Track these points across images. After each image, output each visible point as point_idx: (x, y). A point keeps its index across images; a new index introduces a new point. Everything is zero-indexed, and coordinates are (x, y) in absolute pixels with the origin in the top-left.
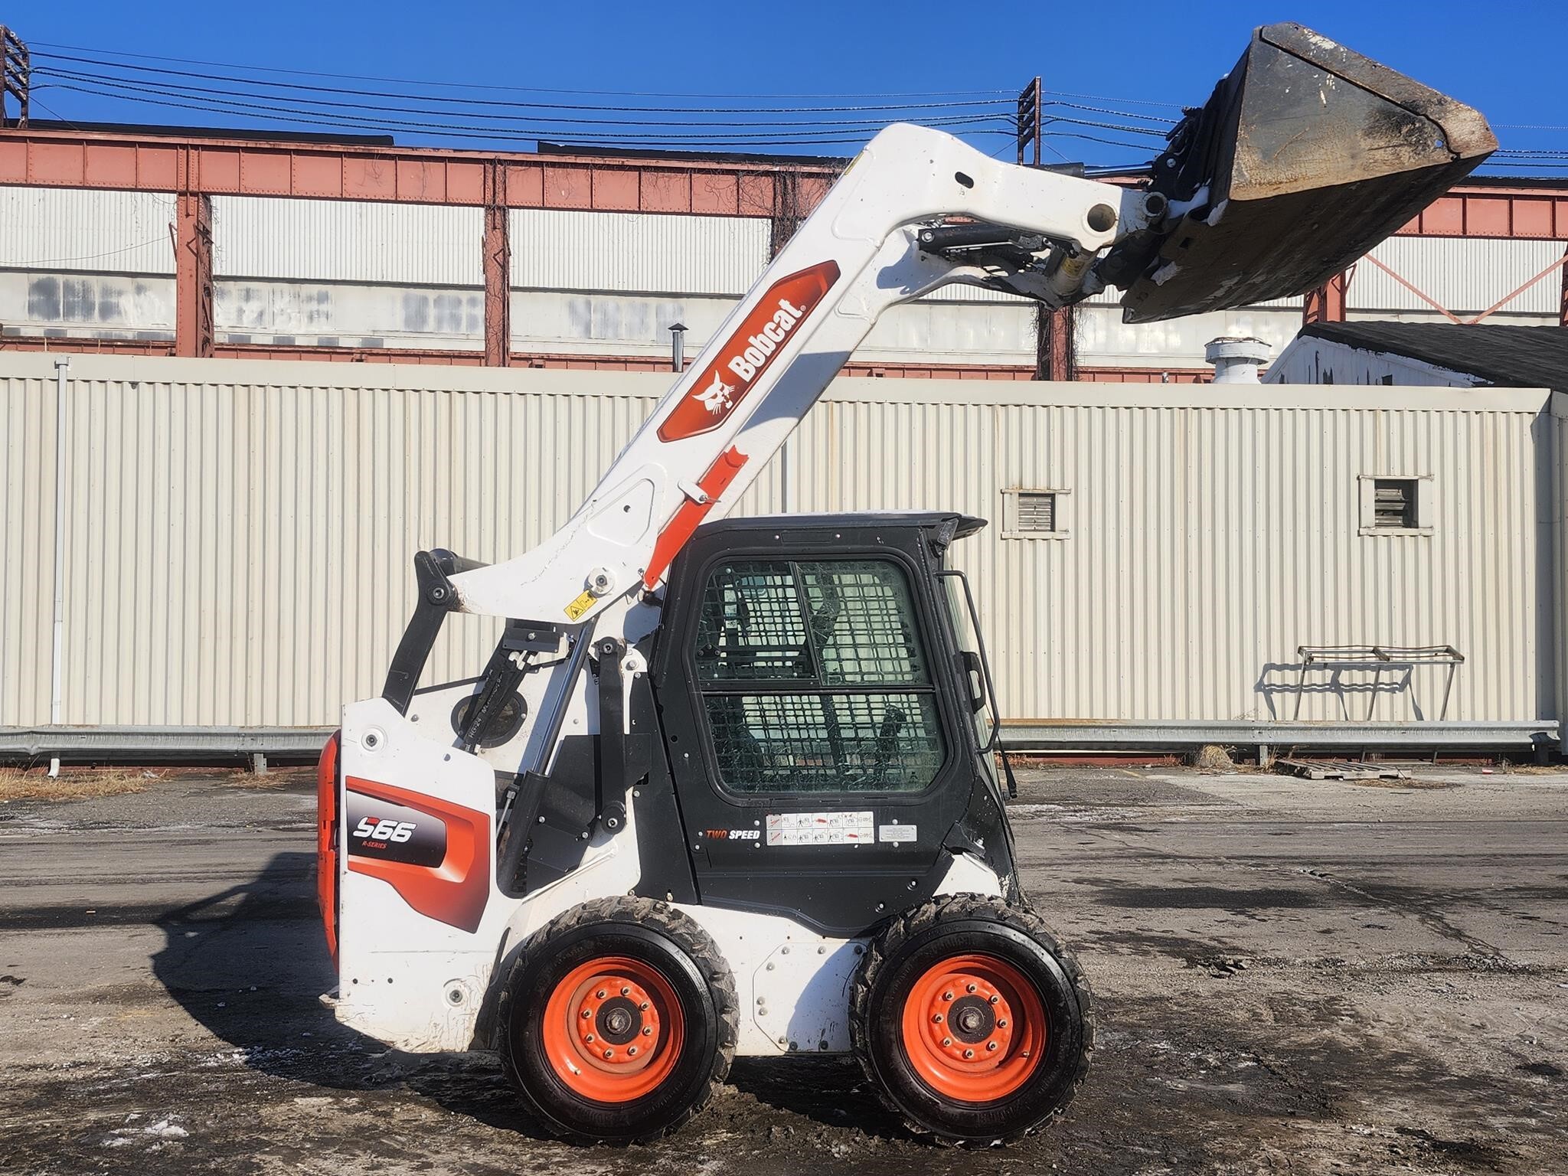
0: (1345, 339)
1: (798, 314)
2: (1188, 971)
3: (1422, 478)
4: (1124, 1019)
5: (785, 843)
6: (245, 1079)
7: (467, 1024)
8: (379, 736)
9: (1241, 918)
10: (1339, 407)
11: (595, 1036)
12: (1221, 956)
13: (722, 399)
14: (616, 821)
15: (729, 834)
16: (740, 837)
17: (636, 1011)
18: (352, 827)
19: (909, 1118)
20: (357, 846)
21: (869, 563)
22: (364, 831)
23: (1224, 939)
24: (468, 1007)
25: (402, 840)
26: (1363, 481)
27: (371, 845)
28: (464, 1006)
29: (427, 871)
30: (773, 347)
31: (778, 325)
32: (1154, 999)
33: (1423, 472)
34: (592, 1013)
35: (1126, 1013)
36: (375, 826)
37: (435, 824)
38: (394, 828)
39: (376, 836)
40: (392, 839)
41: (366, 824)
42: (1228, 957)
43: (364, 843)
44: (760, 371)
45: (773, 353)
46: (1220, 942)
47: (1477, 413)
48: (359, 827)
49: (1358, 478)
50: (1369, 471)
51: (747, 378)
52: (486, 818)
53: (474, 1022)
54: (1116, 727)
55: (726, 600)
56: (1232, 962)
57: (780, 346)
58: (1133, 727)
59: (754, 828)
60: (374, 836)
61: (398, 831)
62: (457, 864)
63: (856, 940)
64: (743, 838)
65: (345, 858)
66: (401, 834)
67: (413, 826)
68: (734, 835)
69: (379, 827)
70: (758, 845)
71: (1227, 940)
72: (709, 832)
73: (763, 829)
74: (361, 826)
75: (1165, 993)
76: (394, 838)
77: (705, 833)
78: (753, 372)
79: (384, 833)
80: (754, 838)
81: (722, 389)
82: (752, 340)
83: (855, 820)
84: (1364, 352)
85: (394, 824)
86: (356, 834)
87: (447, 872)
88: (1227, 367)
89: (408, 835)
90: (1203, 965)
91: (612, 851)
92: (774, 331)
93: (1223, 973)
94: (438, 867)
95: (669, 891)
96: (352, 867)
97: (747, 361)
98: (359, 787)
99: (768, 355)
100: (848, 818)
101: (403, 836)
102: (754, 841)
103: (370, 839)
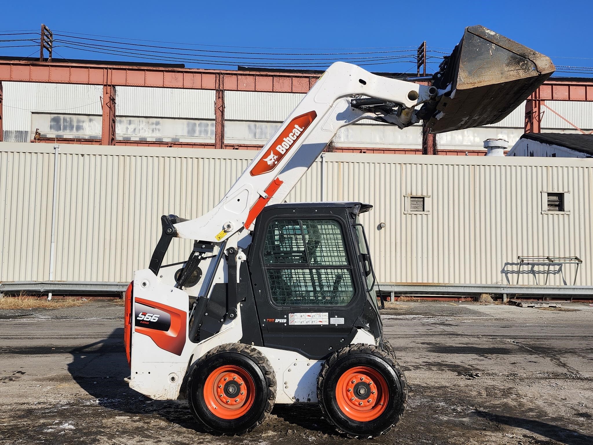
0: (538, 140)
1: (301, 130)
2: (458, 377)
3: (566, 192)
4: (429, 394)
5: (296, 324)
6: (99, 409)
7: (177, 390)
8: (147, 283)
9: (482, 358)
10: (533, 165)
11: (223, 395)
12: (471, 372)
13: (274, 160)
14: (233, 315)
15: (275, 321)
16: (279, 322)
17: (238, 385)
18: (137, 316)
19: (338, 427)
20: (139, 323)
21: (328, 220)
22: (141, 317)
23: (473, 366)
24: (177, 384)
25: (155, 321)
26: (543, 193)
27: (143, 322)
28: (176, 383)
29: (163, 333)
30: (292, 142)
31: (294, 134)
32: (442, 387)
33: (566, 190)
34: (222, 386)
35: (431, 392)
36: (145, 315)
37: (167, 315)
38: (152, 316)
39: (145, 319)
40: (151, 321)
41: (142, 315)
42: (474, 372)
43: (141, 322)
44: (287, 150)
45: (292, 144)
46: (472, 366)
47: (587, 168)
49: (541, 192)
50: (545, 189)
51: (283, 153)
52: (185, 313)
53: (179, 389)
54: (448, 286)
55: (275, 234)
56: (475, 374)
57: (295, 141)
58: (454, 286)
59: (284, 318)
60: (144, 319)
61: (153, 317)
62: (175, 330)
63: (321, 361)
64: (280, 322)
65: (134, 327)
67: (159, 316)
68: (277, 321)
69: (147, 316)
70: (285, 325)
71: (475, 366)
72: (268, 319)
73: (287, 319)
74: (140, 315)
75: (447, 385)
76: (152, 320)
77: (266, 320)
78: (285, 151)
79: (148, 318)
80: (284, 322)
81: (274, 157)
82: (284, 139)
83: (321, 316)
84: (545, 145)
85: (152, 315)
86: (138, 318)
87: (170, 333)
88: (492, 150)
89: (157, 319)
90: (464, 375)
91: (232, 326)
92: (293, 136)
93: (470, 378)
94: (167, 331)
95: (253, 341)
96: (136, 331)
97: (283, 147)
98: (140, 301)
99: (290, 145)
100: (319, 315)
101: (155, 319)
102: (284, 323)
103: (143, 320)
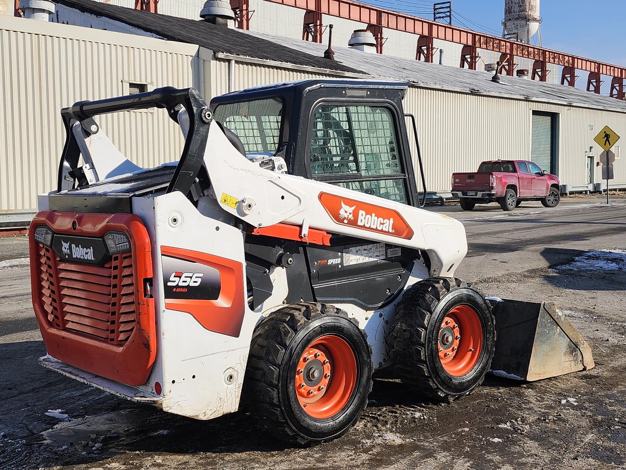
3: (149, 84)
5: (351, 263)
7: (237, 395)
8: (179, 219)
14: (290, 259)
15: (328, 262)
16: (332, 263)
18: (166, 280)
19: (441, 390)
20: (170, 292)
22: (174, 281)
24: (237, 384)
25: (196, 285)
26: (124, 83)
27: (178, 290)
28: (234, 384)
29: (211, 303)
33: (149, 81)
36: (180, 277)
37: (213, 272)
38: (191, 277)
39: (181, 284)
40: (190, 285)
41: (175, 276)
43: (174, 290)
47: (170, 53)
48: (171, 279)
49: (122, 81)
50: (126, 78)
52: (240, 264)
53: (241, 391)
59: (338, 257)
60: (180, 285)
61: (194, 279)
62: (227, 296)
63: (378, 310)
64: (334, 263)
65: (163, 301)
66: (195, 282)
67: (201, 275)
68: (330, 262)
69: (183, 278)
70: (340, 266)
72: (319, 262)
73: (342, 257)
74: (172, 278)
76: (192, 284)
77: (317, 263)
79: (186, 282)
80: (338, 262)
83: (378, 247)
84: (89, 15)
85: (191, 275)
86: (169, 284)
87: (222, 302)
88: (33, 13)
89: (199, 280)
94: (217, 299)
95: (302, 298)
96: (168, 307)
98: (169, 252)
100: (376, 247)
101: (196, 282)
102: (338, 264)
103: (177, 286)
